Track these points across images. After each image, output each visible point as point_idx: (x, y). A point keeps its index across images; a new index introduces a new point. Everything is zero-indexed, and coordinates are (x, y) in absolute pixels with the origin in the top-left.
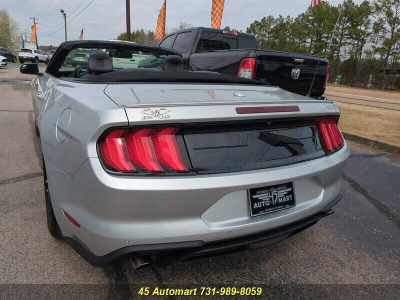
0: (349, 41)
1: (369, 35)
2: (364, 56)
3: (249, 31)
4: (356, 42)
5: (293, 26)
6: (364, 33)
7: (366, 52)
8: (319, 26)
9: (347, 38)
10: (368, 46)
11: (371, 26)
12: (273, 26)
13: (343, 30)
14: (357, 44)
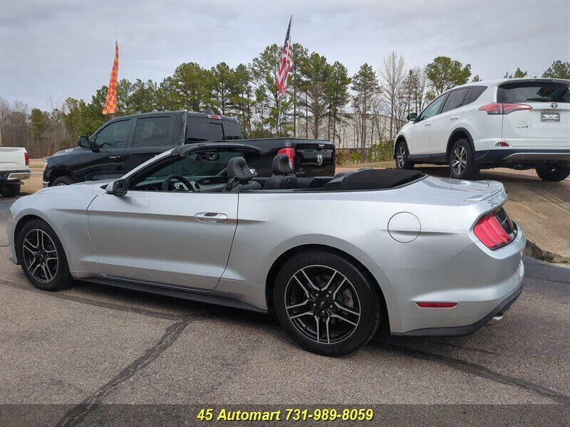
0: (233, 111)
1: (253, 104)
2: (253, 128)
3: (96, 100)
4: (241, 113)
5: (159, 94)
6: (248, 101)
7: (255, 124)
8: (193, 93)
9: (231, 108)
10: (256, 117)
11: (253, 94)
12: (132, 93)
13: (223, 98)
14: (243, 114)
